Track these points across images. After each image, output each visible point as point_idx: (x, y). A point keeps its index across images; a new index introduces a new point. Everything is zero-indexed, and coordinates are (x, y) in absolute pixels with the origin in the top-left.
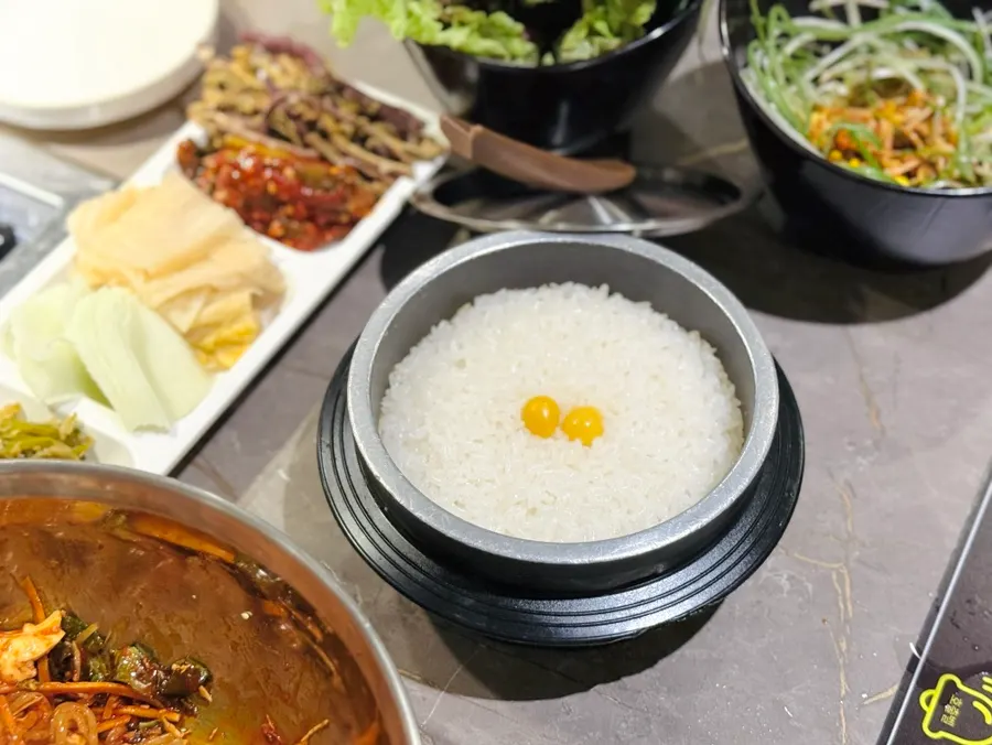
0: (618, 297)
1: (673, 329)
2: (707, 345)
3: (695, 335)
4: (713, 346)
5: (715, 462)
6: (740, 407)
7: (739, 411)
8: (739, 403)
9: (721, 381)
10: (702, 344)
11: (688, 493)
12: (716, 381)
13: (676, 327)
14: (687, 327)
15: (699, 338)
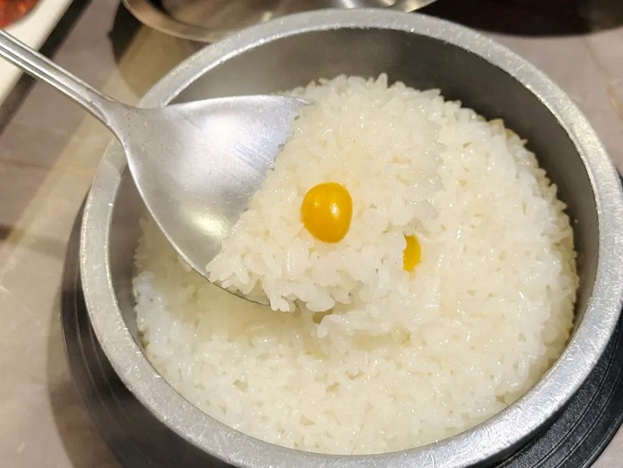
0: (399, 86)
1: (470, 119)
2: (516, 137)
3: (498, 124)
4: (522, 137)
5: (548, 287)
6: (566, 211)
7: (566, 218)
8: (564, 206)
9: (538, 179)
10: (509, 137)
11: (522, 337)
12: (534, 180)
13: (474, 116)
14: (487, 114)
15: (503, 127)
